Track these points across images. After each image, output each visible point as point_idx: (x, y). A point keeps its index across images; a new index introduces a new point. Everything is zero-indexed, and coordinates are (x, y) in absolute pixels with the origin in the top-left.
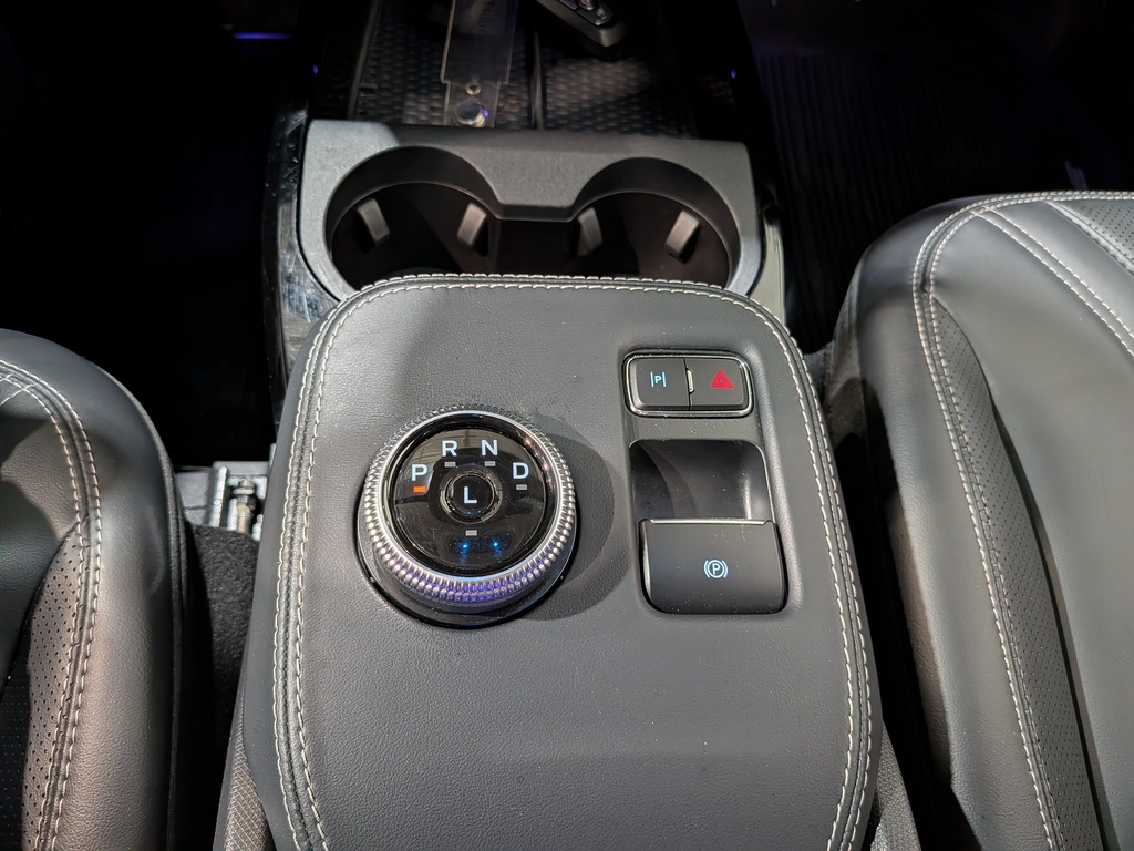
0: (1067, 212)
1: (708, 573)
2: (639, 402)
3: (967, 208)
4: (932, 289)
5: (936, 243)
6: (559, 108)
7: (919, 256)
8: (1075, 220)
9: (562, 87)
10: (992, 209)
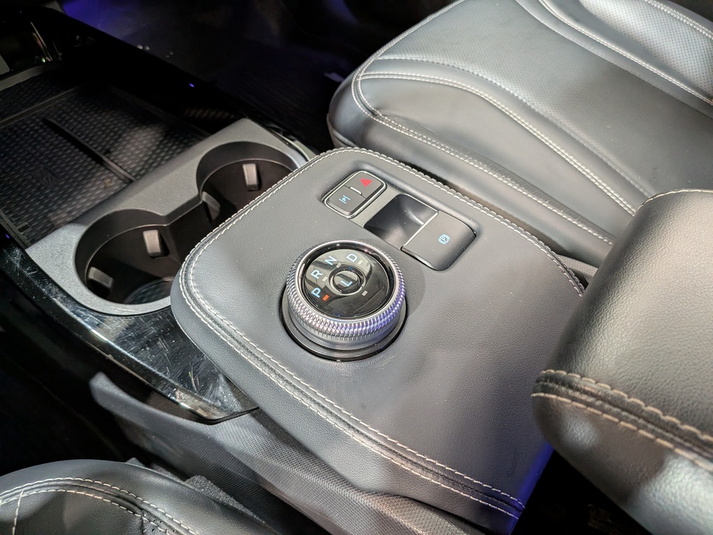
0: (386, 57)
1: (444, 243)
2: (347, 213)
3: (354, 81)
4: (378, 112)
5: (359, 98)
6: (134, 168)
7: (360, 106)
8: (392, 58)
9: (125, 159)
10: (362, 74)
